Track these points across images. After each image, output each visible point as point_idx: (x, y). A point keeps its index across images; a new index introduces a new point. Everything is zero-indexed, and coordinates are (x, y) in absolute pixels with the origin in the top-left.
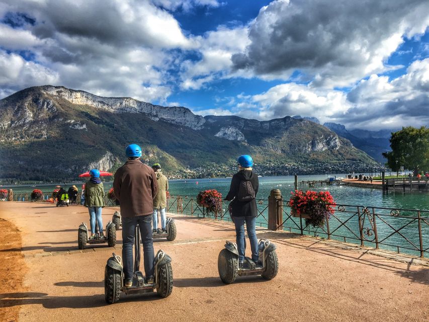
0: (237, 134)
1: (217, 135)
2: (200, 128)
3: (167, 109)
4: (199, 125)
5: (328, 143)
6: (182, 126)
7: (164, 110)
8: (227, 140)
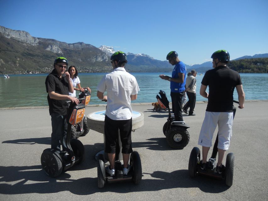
0: (58, 50)
1: (47, 50)
2: (36, 45)
3: (15, 31)
4: (35, 43)
5: (103, 58)
6: (25, 43)
7: (14, 32)
8: (53, 52)
